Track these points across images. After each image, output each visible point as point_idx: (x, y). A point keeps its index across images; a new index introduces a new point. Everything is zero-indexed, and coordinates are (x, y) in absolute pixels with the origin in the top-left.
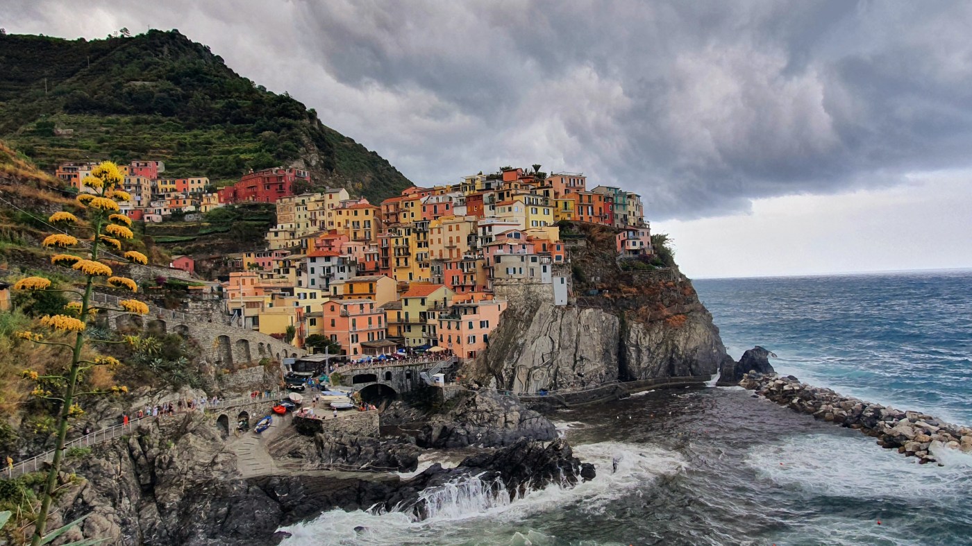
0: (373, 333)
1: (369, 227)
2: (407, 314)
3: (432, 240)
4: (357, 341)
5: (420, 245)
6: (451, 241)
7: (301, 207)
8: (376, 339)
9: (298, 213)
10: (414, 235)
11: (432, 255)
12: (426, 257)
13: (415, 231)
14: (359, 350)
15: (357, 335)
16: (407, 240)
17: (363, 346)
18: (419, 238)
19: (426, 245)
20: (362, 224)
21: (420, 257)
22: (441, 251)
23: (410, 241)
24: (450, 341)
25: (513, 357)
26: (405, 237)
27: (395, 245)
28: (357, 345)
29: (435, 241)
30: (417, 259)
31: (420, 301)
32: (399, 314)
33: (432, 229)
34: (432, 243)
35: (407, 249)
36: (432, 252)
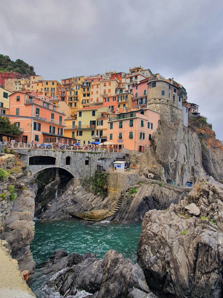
0: (54, 128)
1: (54, 91)
2: (80, 122)
3: (92, 92)
4: (39, 130)
5: (84, 95)
6: (105, 92)
7: (18, 84)
8: (56, 133)
9: (15, 87)
10: (81, 89)
11: (92, 101)
12: (88, 102)
13: (82, 86)
14: (41, 138)
15: (40, 125)
16: (77, 92)
17: (44, 135)
18: (84, 91)
19: (88, 95)
20: (50, 89)
21: (84, 101)
22: (98, 98)
23: (79, 93)
24: (121, 137)
25: (174, 154)
26: (76, 91)
27: (69, 95)
28: (39, 133)
29: (95, 93)
30: (82, 103)
31: (91, 113)
32: (74, 123)
33: (93, 86)
34: (92, 94)
35: (77, 97)
36: (92, 99)
